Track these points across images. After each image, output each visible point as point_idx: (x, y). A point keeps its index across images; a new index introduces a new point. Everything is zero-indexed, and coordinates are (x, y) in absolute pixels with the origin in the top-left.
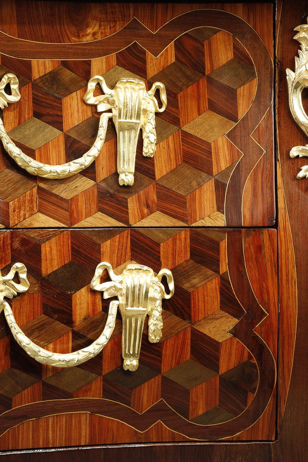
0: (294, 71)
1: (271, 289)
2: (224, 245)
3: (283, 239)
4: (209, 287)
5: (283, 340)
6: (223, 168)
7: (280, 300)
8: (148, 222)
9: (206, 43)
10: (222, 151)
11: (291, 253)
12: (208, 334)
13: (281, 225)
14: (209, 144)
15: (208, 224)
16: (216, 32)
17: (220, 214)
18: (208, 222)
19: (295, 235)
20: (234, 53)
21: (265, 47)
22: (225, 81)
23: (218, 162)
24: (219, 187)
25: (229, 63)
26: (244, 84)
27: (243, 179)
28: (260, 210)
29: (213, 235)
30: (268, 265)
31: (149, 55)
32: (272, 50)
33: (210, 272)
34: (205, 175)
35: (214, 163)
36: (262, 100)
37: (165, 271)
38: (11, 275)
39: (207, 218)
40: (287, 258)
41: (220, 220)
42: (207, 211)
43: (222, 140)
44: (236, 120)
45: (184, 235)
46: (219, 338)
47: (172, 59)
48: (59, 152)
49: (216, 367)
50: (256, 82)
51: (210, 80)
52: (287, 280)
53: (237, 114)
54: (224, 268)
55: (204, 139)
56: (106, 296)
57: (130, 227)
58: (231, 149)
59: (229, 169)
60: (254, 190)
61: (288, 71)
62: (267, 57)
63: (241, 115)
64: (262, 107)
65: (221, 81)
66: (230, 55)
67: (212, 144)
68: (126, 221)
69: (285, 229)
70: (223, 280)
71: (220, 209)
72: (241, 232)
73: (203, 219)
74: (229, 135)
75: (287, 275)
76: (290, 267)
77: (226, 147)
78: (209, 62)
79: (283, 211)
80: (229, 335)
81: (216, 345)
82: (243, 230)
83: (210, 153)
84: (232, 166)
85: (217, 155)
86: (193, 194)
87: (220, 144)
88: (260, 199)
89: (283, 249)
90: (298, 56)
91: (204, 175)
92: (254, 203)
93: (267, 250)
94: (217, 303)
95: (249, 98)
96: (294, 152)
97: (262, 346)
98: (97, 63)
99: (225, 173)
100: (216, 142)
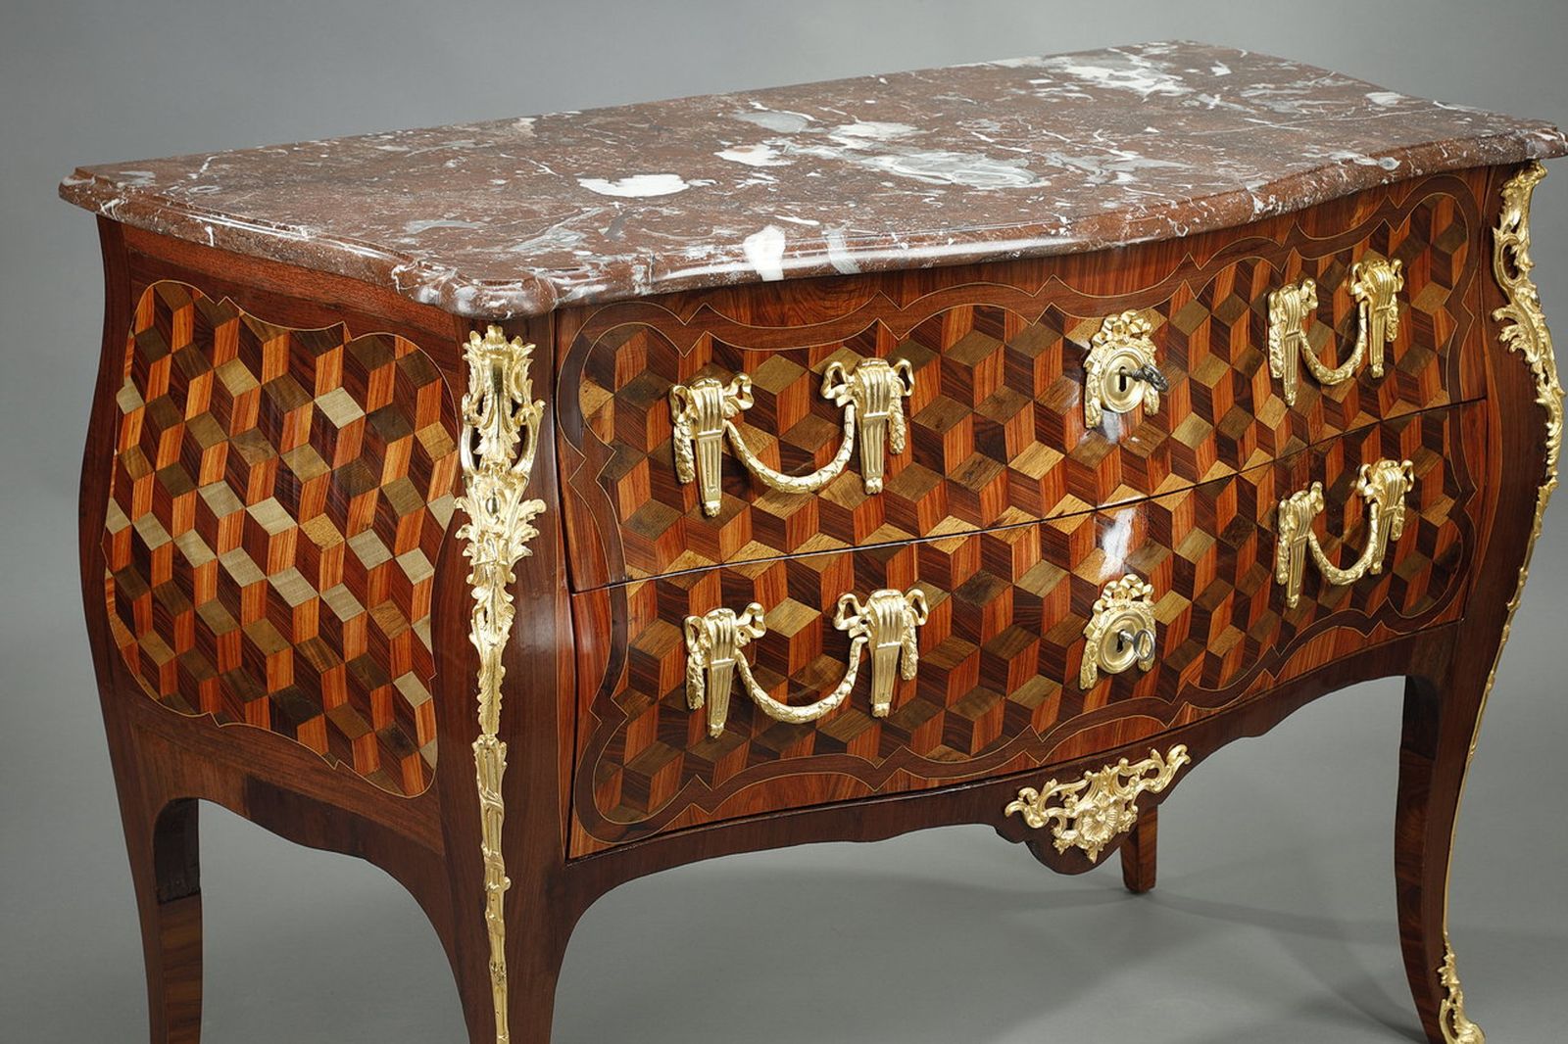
0: (1500, 229)
1: (1481, 464)
3: (1492, 409)
4: (1436, 471)
5: (1486, 514)
6: (1443, 341)
7: (1487, 473)
8: (1393, 414)
9: (1433, 211)
10: (1441, 324)
11: (1499, 423)
12: (1431, 521)
13: (1490, 396)
14: (1431, 318)
15: (1437, 405)
16: (1442, 197)
17: (1444, 393)
18: (1436, 403)
19: (1500, 402)
20: (1453, 216)
21: (1477, 207)
22: (1444, 247)
23: (1439, 338)
24: (1441, 360)
25: (1448, 228)
26: (1457, 249)
27: (1458, 350)
28: (1474, 381)
29: (1439, 416)
30: (1480, 438)
31: (1392, 230)
33: (1437, 456)
35: (1436, 337)
36: (1471, 262)
37: (1407, 462)
39: (1434, 399)
40: (1494, 429)
41: (1446, 401)
42: (1434, 392)
43: (1441, 312)
44: (1451, 288)
45: (1416, 420)
46: (1438, 524)
47: (1407, 232)
48: (1333, 354)
49: (1432, 557)
50: (1467, 245)
51: (1433, 249)
52: (1495, 451)
53: (1451, 281)
54: (1447, 449)
55: (1429, 313)
56: (1369, 500)
57: (1381, 422)
58: (1448, 320)
59: (1447, 342)
60: (1468, 360)
61: (1495, 230)
62: (1478, 214)
63: (1454, 284)
64: (1470, 271)
65: (1441, 248)
66: (1450, 219)
67: (1434, 317)
68: (1379, 417)
69: (1493, 398)
70: (1446, 461)
71: (1444, 386)
72: (1458, 408)
73: (1431, 400)
74: (1446, 305)
76: (1497, 436)
77: (1444, 319)
78: (1434, 230)
79: (1490, 379)
80: (1447, 518)
81: (1435, 529)
82: (1461, 406)
83: (1432, 327)
84: (1449, 338)
85: (1438, 328)
86: (1422, 374)
87: (1439, 316)
88: (1473, 368)
89: (1492, 420)
91: (1430, 352)
92: (1469, 375)
93: (1479, 424)
94: (1441, 487)
95: (1461, 262)
96: (1499, 314)
97: (1469, 524)
98: (1357, 248)
99: (1443, 348)
100: (1436, 314)
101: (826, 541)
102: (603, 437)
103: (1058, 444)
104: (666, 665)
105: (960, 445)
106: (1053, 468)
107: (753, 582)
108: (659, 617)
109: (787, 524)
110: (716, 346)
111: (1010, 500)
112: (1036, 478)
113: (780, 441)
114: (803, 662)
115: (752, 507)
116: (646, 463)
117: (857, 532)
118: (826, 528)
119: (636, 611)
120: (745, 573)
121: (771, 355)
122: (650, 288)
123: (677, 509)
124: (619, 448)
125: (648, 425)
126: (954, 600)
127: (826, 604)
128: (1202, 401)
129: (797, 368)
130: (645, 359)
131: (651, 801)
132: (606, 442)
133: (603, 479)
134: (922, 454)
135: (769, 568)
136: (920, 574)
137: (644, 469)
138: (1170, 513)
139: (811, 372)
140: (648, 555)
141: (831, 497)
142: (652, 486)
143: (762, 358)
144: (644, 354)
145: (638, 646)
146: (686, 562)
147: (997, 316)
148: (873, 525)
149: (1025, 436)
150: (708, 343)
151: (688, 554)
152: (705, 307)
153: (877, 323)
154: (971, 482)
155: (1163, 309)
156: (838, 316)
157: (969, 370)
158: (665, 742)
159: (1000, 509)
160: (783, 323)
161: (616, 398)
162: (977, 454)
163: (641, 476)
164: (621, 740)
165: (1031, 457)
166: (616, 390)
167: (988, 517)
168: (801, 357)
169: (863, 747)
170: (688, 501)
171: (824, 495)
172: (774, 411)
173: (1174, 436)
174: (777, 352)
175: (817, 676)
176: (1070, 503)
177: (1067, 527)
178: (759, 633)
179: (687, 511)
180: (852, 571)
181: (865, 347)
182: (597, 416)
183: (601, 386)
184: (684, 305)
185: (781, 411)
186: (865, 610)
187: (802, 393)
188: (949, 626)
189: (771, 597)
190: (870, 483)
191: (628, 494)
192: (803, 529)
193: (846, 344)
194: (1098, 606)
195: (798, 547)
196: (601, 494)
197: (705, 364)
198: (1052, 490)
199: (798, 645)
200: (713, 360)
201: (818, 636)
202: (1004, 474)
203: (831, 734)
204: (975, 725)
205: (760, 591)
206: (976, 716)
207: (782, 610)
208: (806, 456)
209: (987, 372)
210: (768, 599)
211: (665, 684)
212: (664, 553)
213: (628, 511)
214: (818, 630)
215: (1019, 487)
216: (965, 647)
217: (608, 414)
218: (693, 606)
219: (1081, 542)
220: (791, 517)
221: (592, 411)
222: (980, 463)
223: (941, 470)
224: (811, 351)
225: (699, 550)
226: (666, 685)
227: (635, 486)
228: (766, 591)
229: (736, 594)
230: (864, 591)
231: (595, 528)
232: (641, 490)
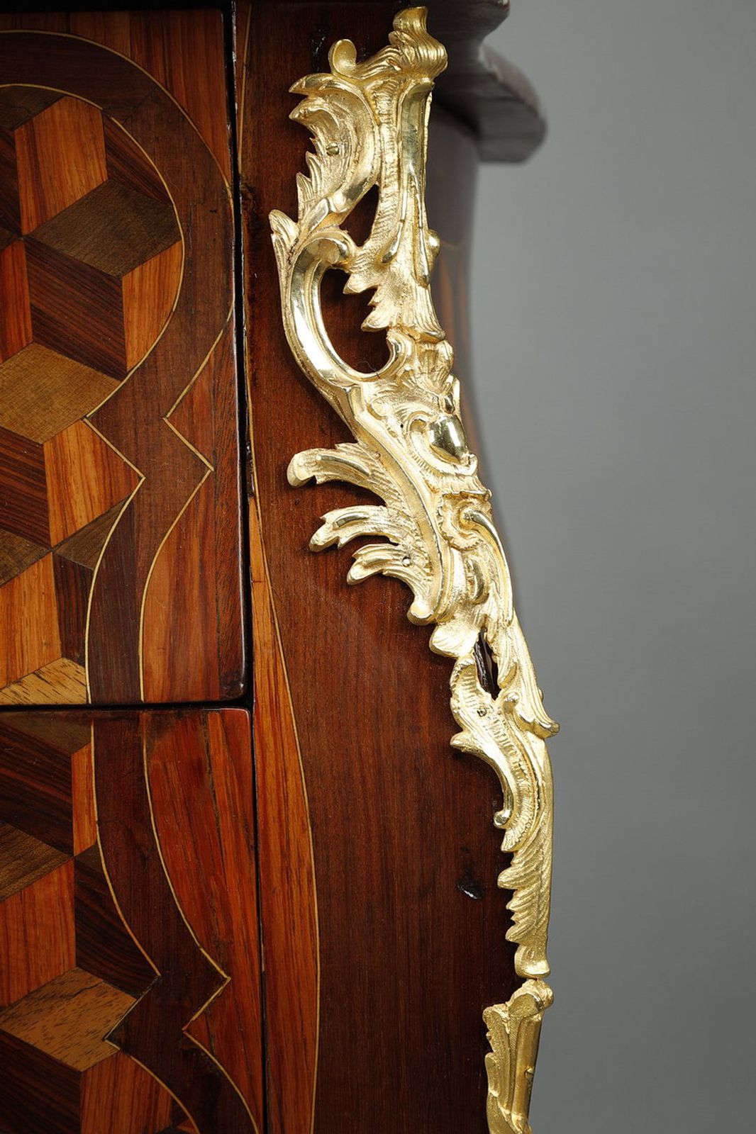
0: (293, 213)
1: (235, 899)
2: (85, 762)
3: (269, 739)
4: (40, 896)
5: (280, 1056)
6: (82, 522)
7: (264, 934)
9: (20, 135)
10: (76, 468)
11: (297, 784)
12: (41, 1046)
13: (262, 695)
14: (37, 450)
15: (35, 698)
16: (52, 99)
17: (72, 667)
18: (34, 693)
19: (307, 725)
20: (109, 166)
21: (203, 146)
22: (82, 252)
23: (65, 504)
24: (69, 581)
25: (94, 197)
26: (142, 261)
27: (143, 554)
28: (196, 648)
29: (51, 732)
30: (226, 823)
32: (228, 154)
33: (43, 850)
34: (27, 543)
35: (53, 507)
36: (201, 309)
39: (30, 679)
40: (283, 800)
41: (72, 686)
42: (32, 658)
43: (78, 435)
44: (119, 373)
46: (77, 1059)
50: (178, 252)
51: (36, 249)
52: (286, 870)
53: (124, 354)
54: (86, 834)
55: (23, 432)
58: (105, 461)
59: (99, 524)
60: (179, 587)
61: (277, 219)
62: (211, 175)
63: (136, 357)
64: (200, 332)
65: (72, 254)
66: (97, 173)
67: (48, 448)
69: (275, 708)
70: (85, 870)
71: (71, 649)
72: (137, 720)
73: (18, 682)
74: (97, 420)
75: (285, 855)
76: (294, 828)
77: (89, 457)
78: (30, 195)
79: (268, 652)
80: (110, 1048)
81: (68, 1081)
82: (145, 715)
83: (41, 475)
84: (108, 516)
85: (63, 479)
87: (71, 445)
88: (196, 615)
89: (271, 770)
90: (308, 174)
91: (22, 545)
92: (177, 630)
93: (220, 777)
94: (66, 949)
95: (160, 307)
96: (302, 467)
97: (214, 1083)
99: (88, 537)
100: (57, 442)
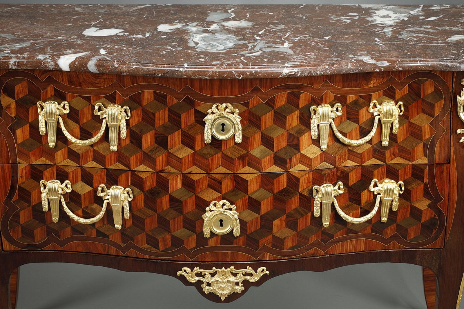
0: (460, 96)
1: (446, 189)
2: (426, 171)
3: (452, 168)
4: (419, 188)
5: (450, 209)
6: (427, 138)
7: (449, 193)
8: (393, 162)
9: (422, 85)
10: (427, 130)
11: (456, 174)
12: (417, 207)
13: (451, 162)
14: (421, 127)
16: (427, 80)
17: (425, 158)
18: (420, 161)
19: (457, 166)
20: (434, 89)
21: (448, 86)
22: (429, 100)
23: (425, 135)
24: (425, 146)
25: (431, 93)
26: (438, 102)
27: (436, 142)
28: (443, 156)
29: (422, 167)
30: (445, 179)
31: (397, 90)
32: (451, 88)
33: (420, 182)
34: (419, 140)
35: (423, 135)
36: (446, 108)
37: (401, 182)
38: (337, 187)
39: (419, 159)
40: (453, 177)
41: (425, 160)
42: (419, 156)
43: (427, 126)
44: (434, 117)
45: (408, 166)
46: (422, 209)
47: (407, 92)
48: (357, 133)
49: (420, 220)
50: (443, 101)
51: (423, 100)
52: (453, 185)
53: (434, 114)
54: (426, 180)
55: (420, 125)
56: (375, 193)
57: (386, 164)
58: (431, 129)
59: (430, 138)
60: (440, 147)
61: (458, 97)
62: (449, 90)
63: (436, 115)
64: (445, 112)
65: (428, 101)
66: (433, 90)
67: (423, 127)
68: (385, 162)
69: (453, 164)
70: (425, 185)
71: (425, 155)
72: (433, 165)
73: (418, 160)
74: (430, 123)
75: (453, 183)
76: (455, 180)
77: (429, 129)
78: (423, 93)
79: (453, 156)
80: (427, 207)
81: (421, 211)
82: (435, 164)
83: (421, 131)
84: (431, 137)
85: (425, 132)
86: (413, 149)
87: (426, 127)
88: (443, 151)
89: (452, 172)
90: (463, 91)
91: (419, 141)
92: (440, 153)
93: (445, 173)
94: (422, 195)
95: (440, 108)
96: (459, 131)
97: (440, 212)
98: (374, 95)
99: (428, 140)
100: (424, 126)
101: (95, 164)
102: (11, 114)
103: (192, 148)
104: (34, 195)
105: (149, 140)
106: (188, 155)
107: (68, 173)
108: (31, 178)
109: (81, 155)
110: (55, 90)
111: (168, 163)
112: (180, 157)
113: (80, 126)
114: (87, 204)
115: (68, 148)
116: (28, 125)
117: (106, 163)
118: (95, 159)
119: (22, 174)
120: (66, 170)
121: (76, 97)
122: (16, 66)
123: (39, 143)
124: (17, 119)
125: (30, 113)
126: (145, 195)
127: (95, 187)
128: (268, 142)
129: (86, 102)
130: (27, 90)
131: (36, 238)
132: (13, 116)
133: (10, 128)
134: (133, 141)
135: (75, 170)
136: (131, 183)
137: (27, 127)
138: (247, 181)
139: (92, 105)
140: (26, 157)
141: (97, 149)
142: (30, 134)
143: (73, 97)
144: (27, 89)
145: (22, 186)
146: (42, 161)
147: (165, 97)
148: (113, 162)
149: (177, 142)
150: (52, 89)
151: (43, 159)
152: (50, 76)
153: (115, 92)
154: (153, 154)
155: (246, 105)
156: (101, 87)
157: (154, 114)
158: (37, 220)
159: (164, 166)
160: (80, 86)
161: (16, 102)
162: (156, 145)
163: (26, 130)
164: (17, 216)
165: (179, 150)
166: (16, 99)
167: (159, 167)
168: (88, 99)
169: (116, 239)
170: (44, 142)
171: (95, 148)
172: (78, 116)
173: (251, 152)
174: (79, 96)
175: (93, 210)
176: (195, 169)
177: (195, 178)
178: (69, 191)
179: (43, 144)
180: (105, 177)
181: (112, 99)
182: (9, 107)
183: (10, 97)
184: (42, 74)
185: (81, 117)
186: (108, 191)
187: (89, 111)
188: (143, 203)
189: (75, 180)
190: (111, 147)
191: (20, 134)
192: (87, 159)
193: (104, 97)
194: (207, 209)
195: (84, 164)
196: (9, 133)
197: (51, 96)
198: (187, 163)
199: (85, 198)
200: (55, 95)
201: (92, 196)
202: (167, 154)
203: (102, 231)
204: (159, 240)
205: (71, 177)
206: (159, 238)
207: (79, 185)
208: (90, 133)
209: (161, 116)
210: (73, 180)
211: (34, 200)
212: (33, 157)
213: (19, 141)
214: (92, 195)
215: (172, 159)
216: (150, 212)
217: (13, 106)
218: (45, 177)
219: (201, 184)
220: (83, 154)
221: (6, 105)
222: (157, 148)
223: (140, 147)
224: (91, 98)
225: (47, 158)
226: (34, 202)
227: (23, 132)
228: (73, 177)
229: (62, 176)
230: (109, 184)
231: (6, 145)
232: (25, 134)
